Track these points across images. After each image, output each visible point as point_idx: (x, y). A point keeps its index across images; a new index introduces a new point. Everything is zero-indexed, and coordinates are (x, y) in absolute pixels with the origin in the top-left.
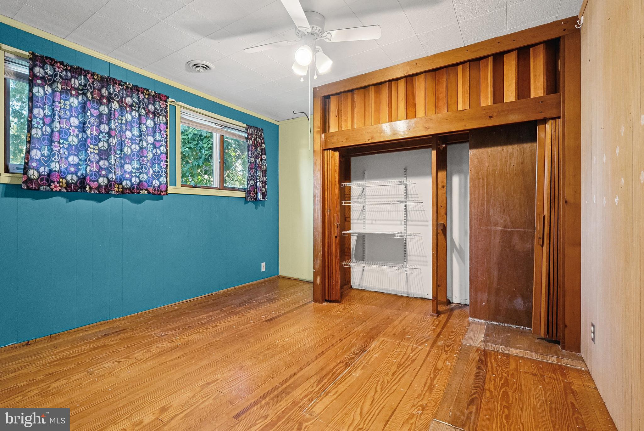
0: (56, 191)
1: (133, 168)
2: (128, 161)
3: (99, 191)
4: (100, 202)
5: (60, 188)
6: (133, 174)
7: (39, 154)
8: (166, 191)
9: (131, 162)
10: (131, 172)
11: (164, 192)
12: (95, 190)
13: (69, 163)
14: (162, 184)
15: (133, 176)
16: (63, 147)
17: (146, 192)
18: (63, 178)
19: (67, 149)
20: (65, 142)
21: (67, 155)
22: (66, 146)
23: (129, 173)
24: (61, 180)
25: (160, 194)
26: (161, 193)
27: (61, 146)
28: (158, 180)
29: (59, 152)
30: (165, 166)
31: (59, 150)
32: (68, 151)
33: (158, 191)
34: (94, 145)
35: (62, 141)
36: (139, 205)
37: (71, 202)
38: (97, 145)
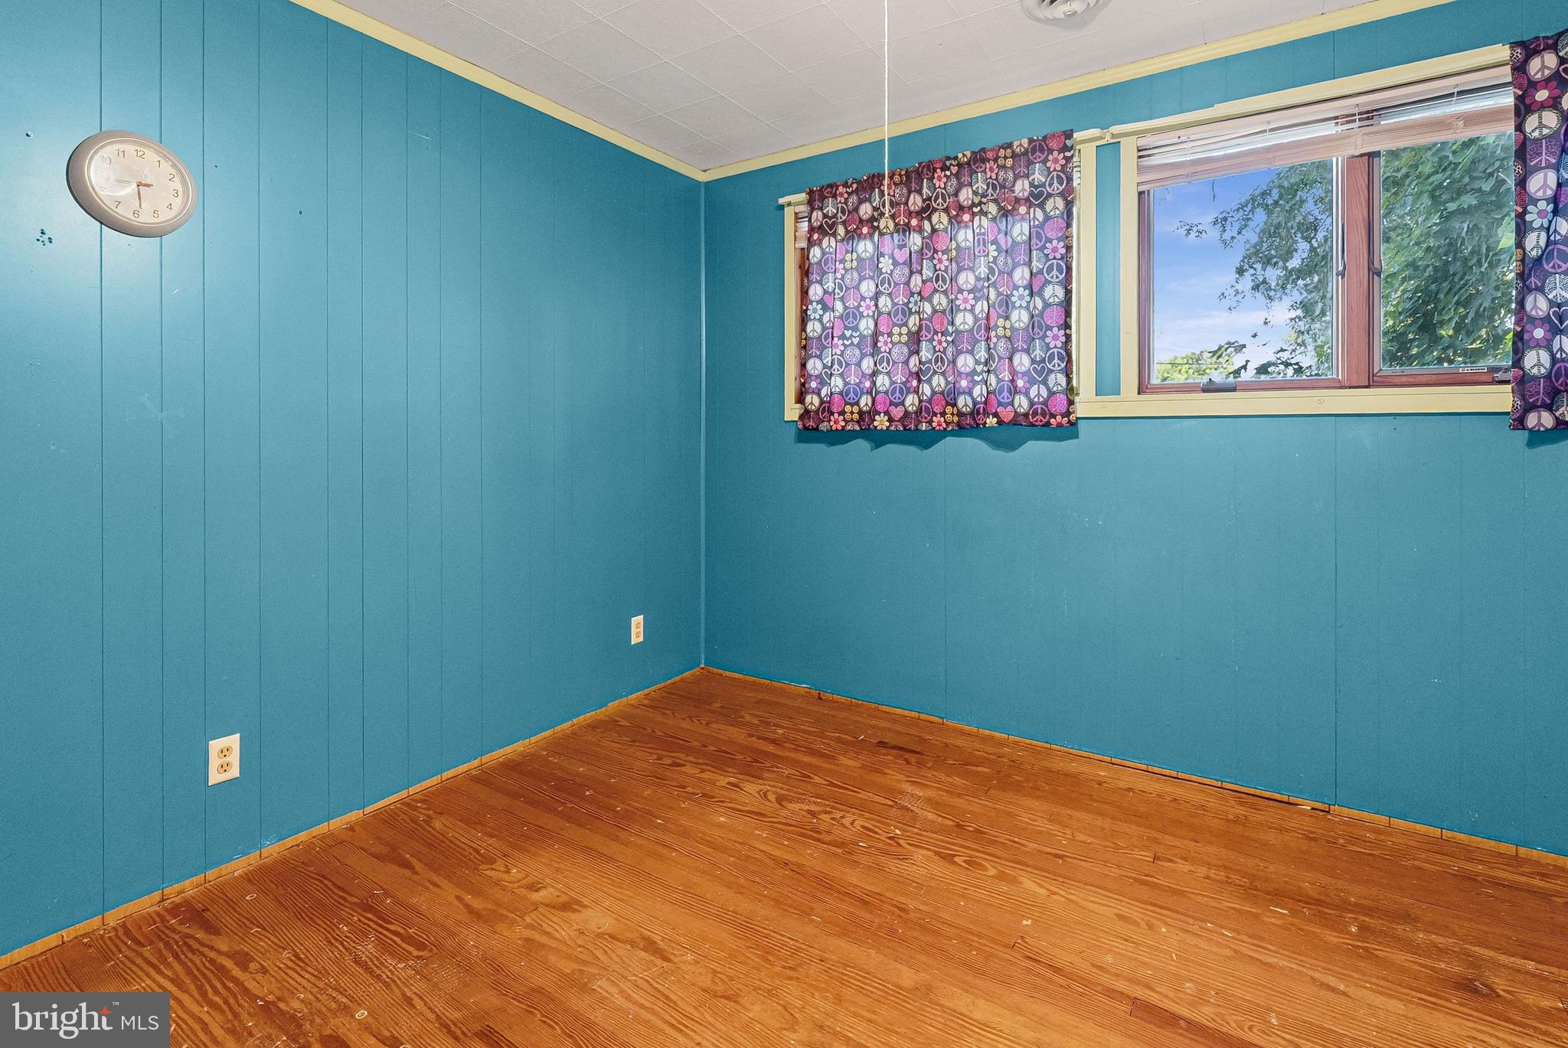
0: (837, 429)
1: (977, 362)
2: (966, 346)
3: (904, 426)
4: (927, 449)
5: (843, 424)
6: (976, 378)
7: (819, 365)
8: (1068, 414)
9: (973, 349)
10: (974, 372)
11: (1059, 418)
12: (897, 423)
13: (862, 372)
14: (1054, 393)
15: (978, 383)
16: (852, 344)
17: (995, 420)
18: (852, 405)
19: (858, 346)
20: (854, 334)
21: (859, 357)
22: (856, 341)
23: (968, 375)
24: (848, 408)
25: (1048, 424)
26: (1052, 420)
27: (847, 343)
28: (1045, 382)
29: (842, 355)
30: (1063, 339)
31: (842, 352)
32: (860, 349)
33: (1044, 414)
34: (900, 326)
35: (848, 333)
36: (1011, 454)
37: (878, 449)
38: (906, 324)
